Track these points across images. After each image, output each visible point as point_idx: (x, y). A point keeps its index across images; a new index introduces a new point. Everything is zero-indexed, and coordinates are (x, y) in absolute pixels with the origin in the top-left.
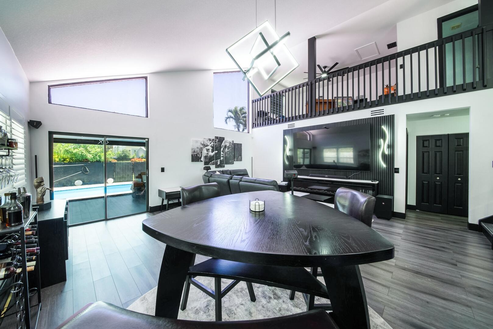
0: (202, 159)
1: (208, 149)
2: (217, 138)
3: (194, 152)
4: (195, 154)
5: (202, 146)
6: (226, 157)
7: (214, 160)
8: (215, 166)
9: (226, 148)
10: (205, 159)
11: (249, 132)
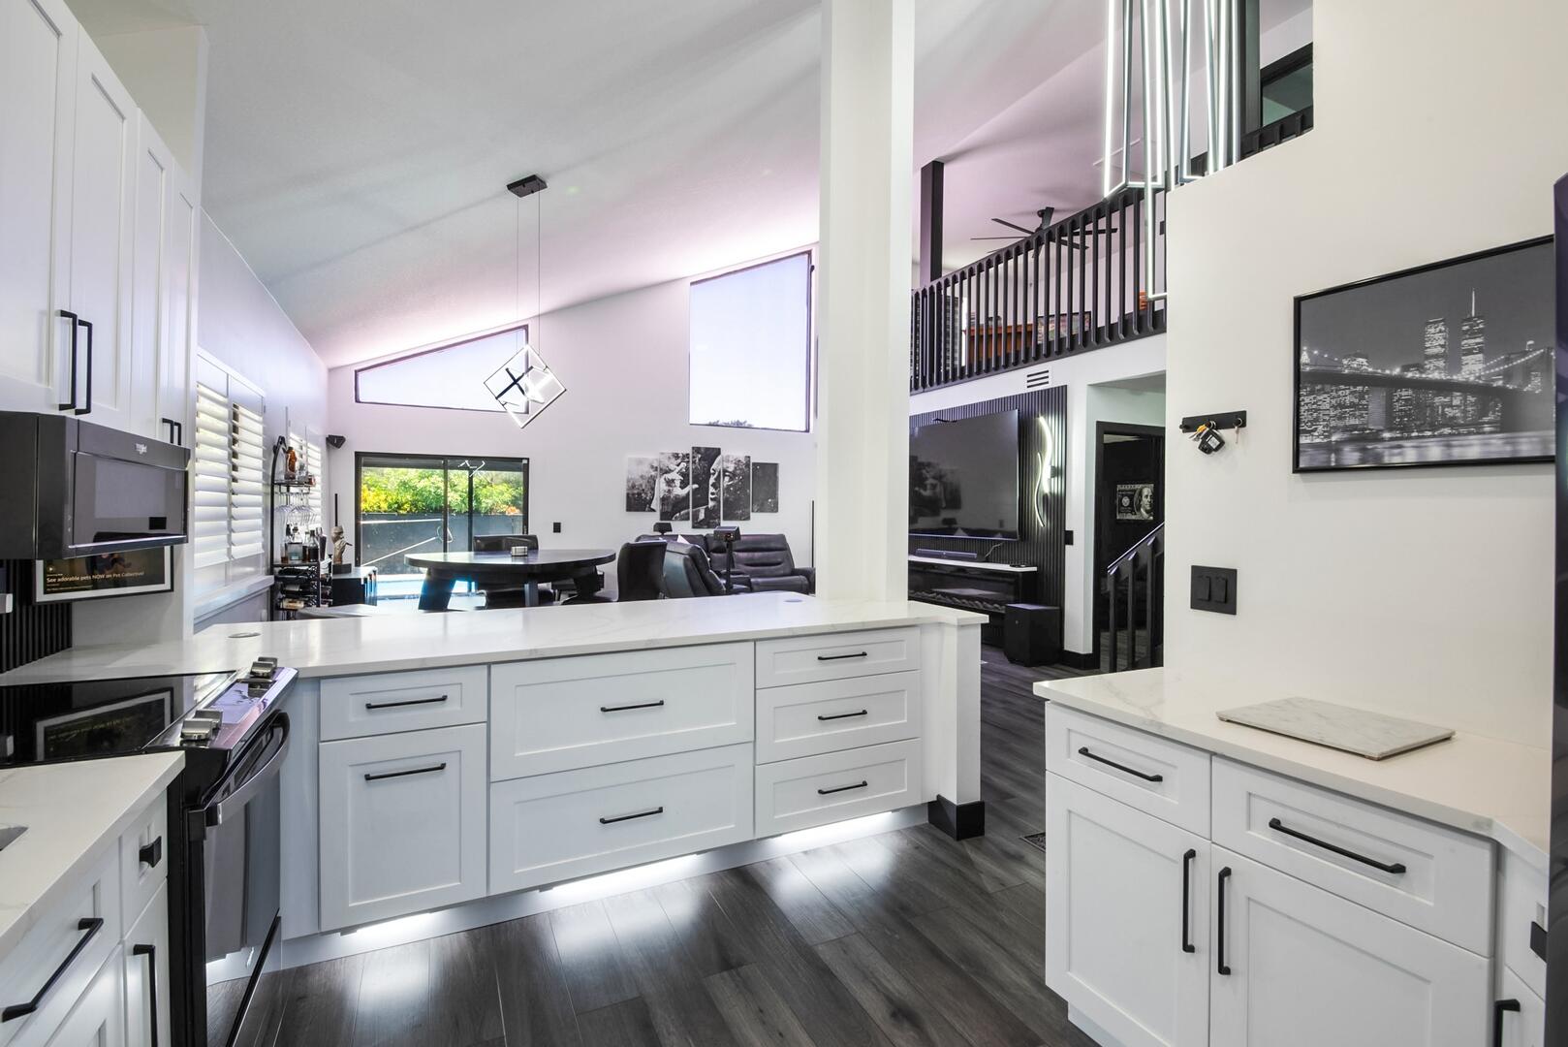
0: (656, 504)
1: (671, 478)
2: (697, 450)
3: (633, 487)
4: (636, 492)
5: (653, 473)
6: (726, 501)
7: (688, 508)
8: (690, 522)
9: (724, 476)
10: (663, 504)
11: (807, 431)
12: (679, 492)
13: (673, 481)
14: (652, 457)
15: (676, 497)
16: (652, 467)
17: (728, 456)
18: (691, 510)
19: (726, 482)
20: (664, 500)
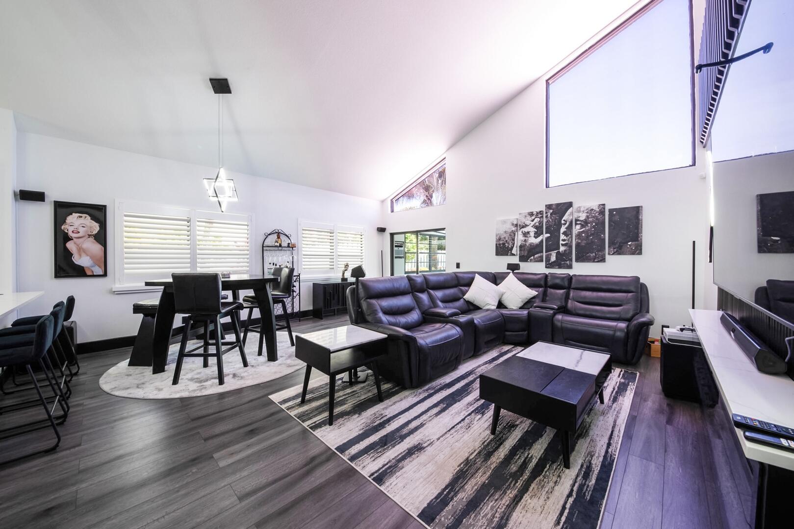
0: (515, 250)
1: (526, 231)
2: (549, 207)
3: (500, 239)
4: (501, 242)
5: (514, 229)
6: (578, 245)
7: (542, 252)
8: (544, 264)
9: (576, 224)
10: (520, 250)
11: (694, 164)
12: (533, 240)
13: (528, 233)
14: (514, 217)
15: (530, 245)
16: (513, 224)
17: (580, 207)
18: (544, 254)
19: (577, 229)
20: (521, 247)
